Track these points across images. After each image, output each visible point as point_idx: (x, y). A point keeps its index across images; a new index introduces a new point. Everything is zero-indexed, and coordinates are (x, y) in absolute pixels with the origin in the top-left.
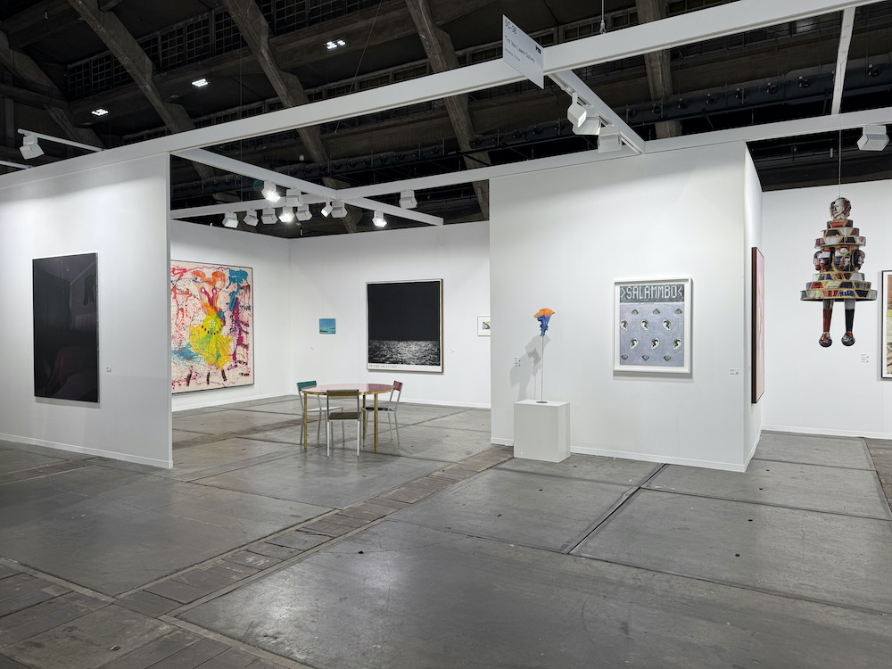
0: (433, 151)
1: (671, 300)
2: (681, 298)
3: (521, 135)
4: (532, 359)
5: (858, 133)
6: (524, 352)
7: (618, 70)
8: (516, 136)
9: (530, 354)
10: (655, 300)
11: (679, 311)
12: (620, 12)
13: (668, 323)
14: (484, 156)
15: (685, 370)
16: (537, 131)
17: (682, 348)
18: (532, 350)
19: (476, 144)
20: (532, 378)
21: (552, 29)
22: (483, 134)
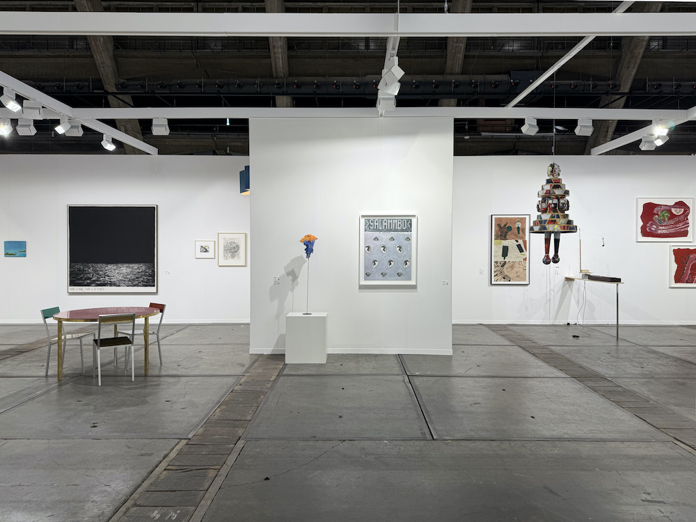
0: (77, 87)
1: (403, 230)
2: (409, 229)
3: (165, 87)
4: (290, 277)
5: (521, 122)
6: (283, 272)
7: (248, 49)
8: (161, 86)
9: (288, 274)
10: (391, 230)
11: (408, 239)
12: (249, 4)
13: (400, 247)
14: (128, 99)
15: (412, 282)
16: (181, 86)
17: (410, 267)
18: (290, 270)
19: (122, 88)
20: (290, 294)
21: (193, 4)
22: (127, 80)
